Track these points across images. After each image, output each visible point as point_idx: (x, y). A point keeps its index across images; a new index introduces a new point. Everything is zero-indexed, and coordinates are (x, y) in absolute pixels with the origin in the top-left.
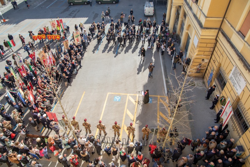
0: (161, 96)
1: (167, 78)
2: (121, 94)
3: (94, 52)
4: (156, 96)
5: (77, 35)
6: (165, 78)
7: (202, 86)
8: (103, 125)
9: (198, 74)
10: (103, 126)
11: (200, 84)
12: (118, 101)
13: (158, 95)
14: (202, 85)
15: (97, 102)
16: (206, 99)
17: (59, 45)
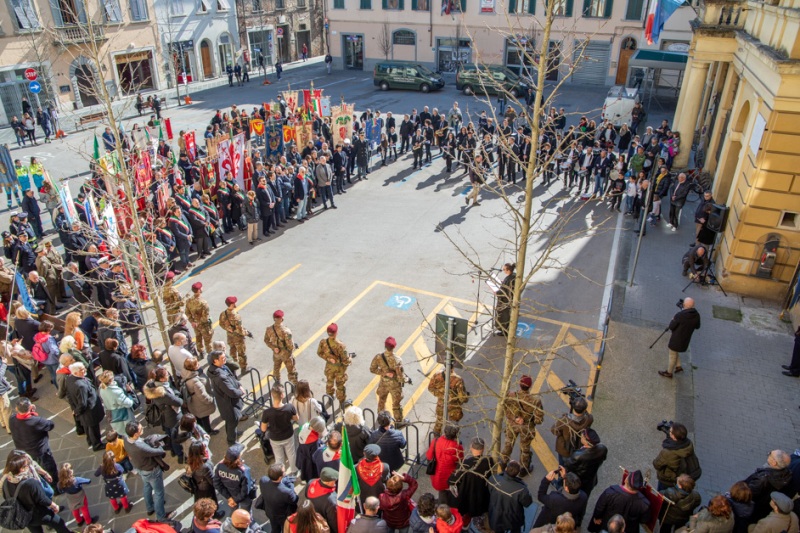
0: (575, 327)
1: (624, 279)
2: (420, 291)
3: (387, 182)
4: (555, 322)
5: (344, 116)
6: (616, 278)
7: (775, 330)
8: (288, 330)
9: (762, 286)
10: (283, 333)
11: (765, 320)
12: (401, 309)
13: (564, 321)
14: (774, 326)
15: (323, 296)
16: (784, 373)
17: (276, 126)
